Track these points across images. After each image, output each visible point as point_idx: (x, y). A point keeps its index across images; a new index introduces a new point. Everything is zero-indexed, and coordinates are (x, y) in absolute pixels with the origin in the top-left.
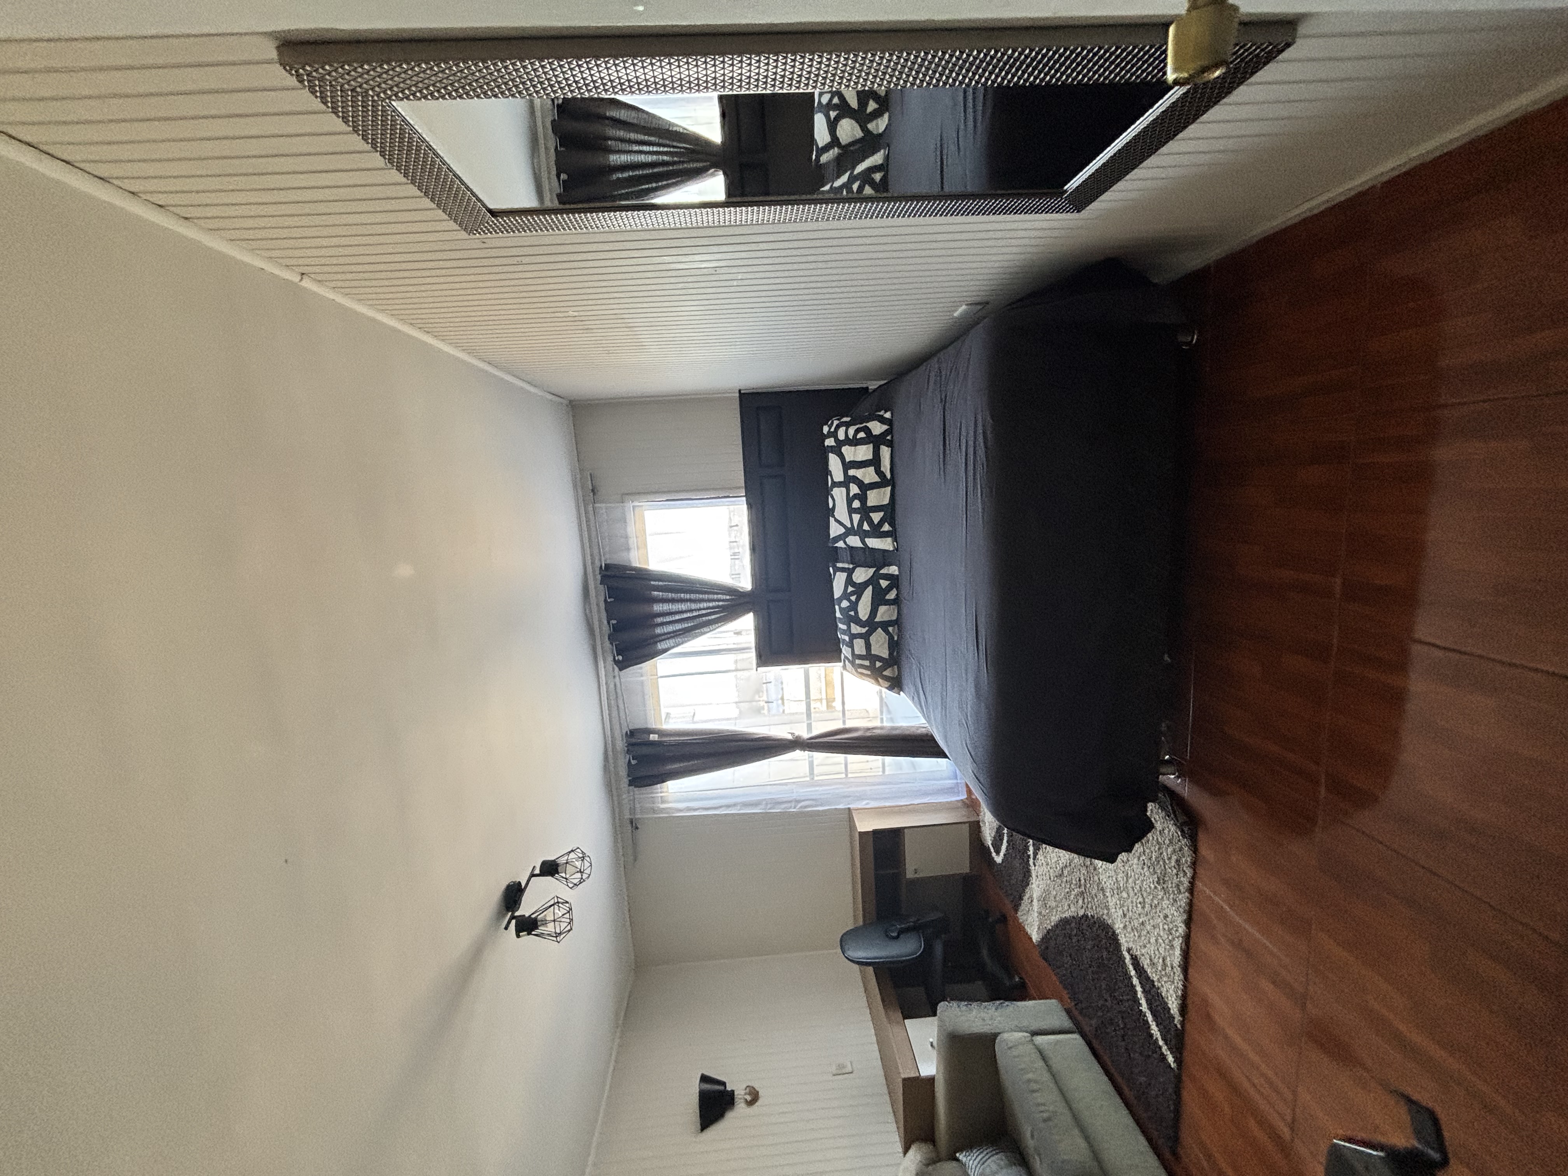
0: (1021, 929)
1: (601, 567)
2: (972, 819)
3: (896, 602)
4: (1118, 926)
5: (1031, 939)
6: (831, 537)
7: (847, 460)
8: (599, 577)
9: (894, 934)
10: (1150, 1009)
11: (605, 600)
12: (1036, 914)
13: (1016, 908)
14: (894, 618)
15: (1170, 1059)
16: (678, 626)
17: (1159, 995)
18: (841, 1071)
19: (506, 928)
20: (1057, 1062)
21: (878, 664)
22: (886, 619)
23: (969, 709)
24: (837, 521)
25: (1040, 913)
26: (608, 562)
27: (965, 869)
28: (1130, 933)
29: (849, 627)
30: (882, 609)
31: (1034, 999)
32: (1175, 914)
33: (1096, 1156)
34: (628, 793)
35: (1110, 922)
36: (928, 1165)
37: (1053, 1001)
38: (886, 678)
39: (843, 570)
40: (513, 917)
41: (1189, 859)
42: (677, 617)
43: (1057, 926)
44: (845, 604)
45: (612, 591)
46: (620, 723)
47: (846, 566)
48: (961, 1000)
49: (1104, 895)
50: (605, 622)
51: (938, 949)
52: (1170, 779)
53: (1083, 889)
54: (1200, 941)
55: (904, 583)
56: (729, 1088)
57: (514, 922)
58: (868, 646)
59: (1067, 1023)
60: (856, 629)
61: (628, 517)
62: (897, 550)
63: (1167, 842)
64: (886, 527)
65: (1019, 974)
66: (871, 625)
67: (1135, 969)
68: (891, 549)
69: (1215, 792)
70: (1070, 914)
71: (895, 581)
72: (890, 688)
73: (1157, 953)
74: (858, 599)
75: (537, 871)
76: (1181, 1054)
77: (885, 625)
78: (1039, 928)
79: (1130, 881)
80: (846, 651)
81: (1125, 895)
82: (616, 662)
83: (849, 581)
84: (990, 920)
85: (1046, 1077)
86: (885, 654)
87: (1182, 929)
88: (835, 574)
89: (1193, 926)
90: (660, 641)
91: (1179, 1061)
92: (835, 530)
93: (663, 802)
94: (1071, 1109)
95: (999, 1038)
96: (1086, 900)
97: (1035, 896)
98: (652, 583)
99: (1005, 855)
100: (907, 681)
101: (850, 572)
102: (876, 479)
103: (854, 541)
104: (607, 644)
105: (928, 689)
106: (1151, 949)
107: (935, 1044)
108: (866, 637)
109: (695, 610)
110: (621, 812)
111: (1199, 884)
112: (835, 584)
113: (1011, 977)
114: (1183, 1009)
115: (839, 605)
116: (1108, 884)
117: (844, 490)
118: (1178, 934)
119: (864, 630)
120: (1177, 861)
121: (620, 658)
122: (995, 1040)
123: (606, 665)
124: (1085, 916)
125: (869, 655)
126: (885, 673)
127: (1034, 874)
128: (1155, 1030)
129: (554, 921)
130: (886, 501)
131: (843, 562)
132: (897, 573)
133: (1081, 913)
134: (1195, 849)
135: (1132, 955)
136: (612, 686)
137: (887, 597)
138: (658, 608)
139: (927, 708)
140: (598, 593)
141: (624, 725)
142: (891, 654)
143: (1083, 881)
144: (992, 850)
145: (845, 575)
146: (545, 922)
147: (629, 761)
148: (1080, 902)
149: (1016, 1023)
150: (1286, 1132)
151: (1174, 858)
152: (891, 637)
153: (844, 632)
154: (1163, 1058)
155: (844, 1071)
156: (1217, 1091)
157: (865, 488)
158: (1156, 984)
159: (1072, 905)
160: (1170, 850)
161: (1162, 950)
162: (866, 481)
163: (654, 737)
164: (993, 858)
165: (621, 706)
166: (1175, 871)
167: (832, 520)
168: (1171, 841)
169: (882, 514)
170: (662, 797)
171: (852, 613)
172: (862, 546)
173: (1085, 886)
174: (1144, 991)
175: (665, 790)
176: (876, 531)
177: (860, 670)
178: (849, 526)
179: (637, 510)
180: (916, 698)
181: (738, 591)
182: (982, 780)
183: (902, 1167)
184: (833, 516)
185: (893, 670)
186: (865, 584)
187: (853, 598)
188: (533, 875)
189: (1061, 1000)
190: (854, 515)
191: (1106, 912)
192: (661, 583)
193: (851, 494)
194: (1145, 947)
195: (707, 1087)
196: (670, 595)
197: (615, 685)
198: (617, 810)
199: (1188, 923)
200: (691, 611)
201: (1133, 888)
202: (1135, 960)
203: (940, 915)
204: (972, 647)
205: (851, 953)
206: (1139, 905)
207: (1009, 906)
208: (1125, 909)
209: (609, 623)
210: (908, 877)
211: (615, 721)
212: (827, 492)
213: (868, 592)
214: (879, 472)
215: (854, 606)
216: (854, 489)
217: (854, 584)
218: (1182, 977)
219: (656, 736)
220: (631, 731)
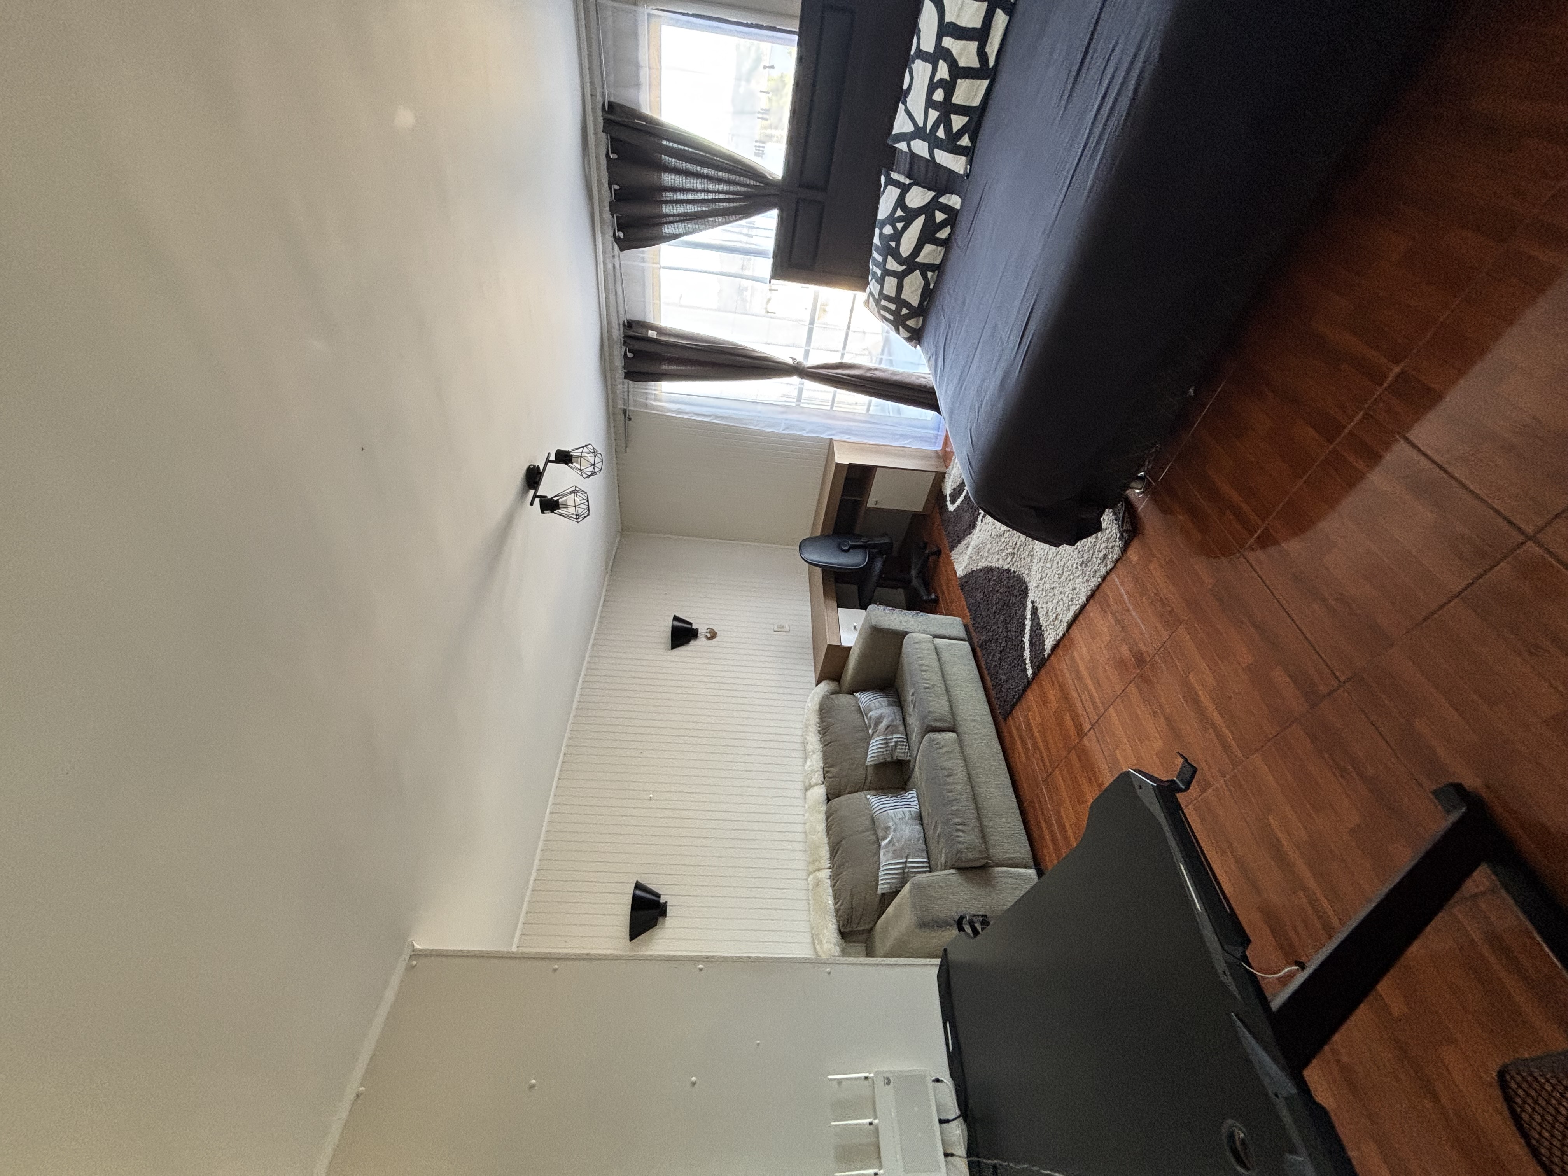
0: (951, 563)
1: (604, 105)
2: (941, 469)
3: (946, 243)
4: (1032, 585)
5: (955, 573)
6: (894, 133)
7: (948, 19)
8: (601, 120)
9: (846, 548)
10: (1031, 641)
11: (607, 155)
12: (967, 557)
13: (952, 548)
14: (938, 262)
15: (1030, 672)
16: (690, 208)
17: (1042, 635)
18: (781, 629)
19: (532, 504)
20: (945, 656)
21: (904, 311)
22: (927, 261)
23: (987, 397)
24: (908, 112)
25: (971, 557)
26: (612, 99)
27: (919, 508)
28: (1039, 592)
29: (885, 260)
30: (928, 248)
31: (941, 614)
32: (1083, 589)
33: (953, 713)
34: (624, 386)
35: (1027, 580)
36: (832, 694)
37: (958, 619)
38: (908, 328)
39: (897, 184)
40: (535, 496)
41: (1115, 557)
42: (690, 197)
43: (981, 570)
44: (888, 230)
45: (616, 145)
46: (618, 312)
47: (902, 179)
48: (887, 605)
49: (1032, 560)
50: (606, 185)
51: (878, 565)
52: (1136, 493)
53: (1016, 550)
54: (1093, 611)
55: (963, 222)
56: (694, 627)
57: (537, 500)
58: (900, 288)
59: (963, 634)
60: (892, 265)
61: (640, 31)
62: (968, 176)
63: (1104, 539)
64: (965, 141)
65: (935, 592)
66: (911, 264)
67: (1031, 615)
68: (962, 172)
69: (1166, 511)
70: (997, 565)
71: (953, 216)
72: (909, 339)
73: (1054, 609)
74: (905, 228)
75: (552, 458)
76: (1039, 671)
77: (925, 268)
78: (966, 567)
79: (1059, 556)
80: (874, 286)
81: (1049, 565)
82: (617, 239)
83: (901, 202)
84: (927, 552)
85: (936, 664)
86: (915, 301)
87: (1083, 600)
88: (886, 187)
89: (1091, 602)
90: (667, 223)
91: (1035, 674)
92: (901, 124)
93: (655, 400)
94: (945, 684)
95: (908, 636)
96: (1014, 559)
97: (972, 543)
98: (665, 143)
99: (958, 507)
100: (929, 337)
101: (905, 189)
102: (975, 63)
103: (920, 148)
104: (607, 215)
105: (950, 356)
106: (1051, 606)
107: (858, 628)
108: (901, 277)
109: (712, 192)
110: (614, 401)
111: (1113, 575)
112: (883, 200)
113: (929, 594)
114: (1054, 648)
115: (881, 229)
116: (1038, 553)
117: (929, 67)
118: (1077, 603)
119: (900, 268)
120: (1105, 555)
121: (621, 235)
122: (905, 636)
123: (606, 238)
124: (1008, 571)
125: (898, 300)
126: (908, 323)
127: (978, 528)
128: (1027, 654)
129: (575, 506)
130: (976, 102)
131: (899, 173)
132: (958, 207)
133: (1006, 567)
134: (1124, 550)
135: (1034, 606)
136: (610, 266)
137: (938, 235)
138: (668, 179)
139: (942, 375)
140: (600, 143)
141: (622, 312)
142: (921, 303)
143: (1018, 546)
144: (948, 499)
145: (898, 191)
146: (566, 506)
147: (625, 354)
148: (1009, 559)
149: (924, 627)
150: (1087, 726)
151: (1104, 552)
152: (927, 284)
153: (877, 264)
154: (1025, 670)
155: (783, 630)
156: (1052, 694)
157: (958, 72)
158: (1043, 628)
159: (1000, 560)
160: (1103, 546)
161: (1059, 610)
162: (962, 63)
163: (652, 334)
164: (946, 506)
165: (620, 292)
166: (1099, 561)
167: (901, 107)
168: (1108, 540)
169: (965, 119)
170: (655, 394)
171: (893, 244)
172: (928, 157)
173: (1019, 549)
174: (1031, 630)
175: (659, 388)
176: (951, 145)
177: (882, 312)
178: (921, 124)
179: (653, 20)
180: (933, 360)
181: (765, 177)
182: (973, 464)
183: (813, 692)
184: (905, 103)
185: (918, 322)
186: (918, 212)
187: (899, 226)
188: (548, 461)
189: (963, 618)
190: (931, 111)
191: (1027, 572)
192: (675, 145)
193: (937, 78)
194: (1047, 603)
195: (677, 623)
196: (686, 166)
197: (614, 267)
198: (610, 397)
199: (1089, 598)
200: (708, 191)
201: (1058, 562)
202: (1035, 611)
203: (887, 540)
204: (1015, 339)
205: (806, 556)
206: (1057, 576)
207: (946, 543)
208: (1044, 575)
209: (610, 187)
210: (868, 505)
211: (613, 310)
212: (905, 62)
213: (918, 224)
214: (982, 54)
215: (897, 236)
216: (943, 71)
217: (904, 208)
218: (1065, 629)
219: (655, 333)
220: (629, 322)
